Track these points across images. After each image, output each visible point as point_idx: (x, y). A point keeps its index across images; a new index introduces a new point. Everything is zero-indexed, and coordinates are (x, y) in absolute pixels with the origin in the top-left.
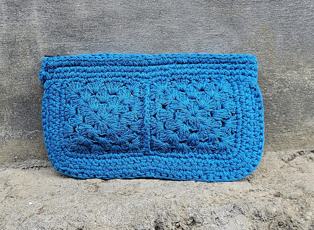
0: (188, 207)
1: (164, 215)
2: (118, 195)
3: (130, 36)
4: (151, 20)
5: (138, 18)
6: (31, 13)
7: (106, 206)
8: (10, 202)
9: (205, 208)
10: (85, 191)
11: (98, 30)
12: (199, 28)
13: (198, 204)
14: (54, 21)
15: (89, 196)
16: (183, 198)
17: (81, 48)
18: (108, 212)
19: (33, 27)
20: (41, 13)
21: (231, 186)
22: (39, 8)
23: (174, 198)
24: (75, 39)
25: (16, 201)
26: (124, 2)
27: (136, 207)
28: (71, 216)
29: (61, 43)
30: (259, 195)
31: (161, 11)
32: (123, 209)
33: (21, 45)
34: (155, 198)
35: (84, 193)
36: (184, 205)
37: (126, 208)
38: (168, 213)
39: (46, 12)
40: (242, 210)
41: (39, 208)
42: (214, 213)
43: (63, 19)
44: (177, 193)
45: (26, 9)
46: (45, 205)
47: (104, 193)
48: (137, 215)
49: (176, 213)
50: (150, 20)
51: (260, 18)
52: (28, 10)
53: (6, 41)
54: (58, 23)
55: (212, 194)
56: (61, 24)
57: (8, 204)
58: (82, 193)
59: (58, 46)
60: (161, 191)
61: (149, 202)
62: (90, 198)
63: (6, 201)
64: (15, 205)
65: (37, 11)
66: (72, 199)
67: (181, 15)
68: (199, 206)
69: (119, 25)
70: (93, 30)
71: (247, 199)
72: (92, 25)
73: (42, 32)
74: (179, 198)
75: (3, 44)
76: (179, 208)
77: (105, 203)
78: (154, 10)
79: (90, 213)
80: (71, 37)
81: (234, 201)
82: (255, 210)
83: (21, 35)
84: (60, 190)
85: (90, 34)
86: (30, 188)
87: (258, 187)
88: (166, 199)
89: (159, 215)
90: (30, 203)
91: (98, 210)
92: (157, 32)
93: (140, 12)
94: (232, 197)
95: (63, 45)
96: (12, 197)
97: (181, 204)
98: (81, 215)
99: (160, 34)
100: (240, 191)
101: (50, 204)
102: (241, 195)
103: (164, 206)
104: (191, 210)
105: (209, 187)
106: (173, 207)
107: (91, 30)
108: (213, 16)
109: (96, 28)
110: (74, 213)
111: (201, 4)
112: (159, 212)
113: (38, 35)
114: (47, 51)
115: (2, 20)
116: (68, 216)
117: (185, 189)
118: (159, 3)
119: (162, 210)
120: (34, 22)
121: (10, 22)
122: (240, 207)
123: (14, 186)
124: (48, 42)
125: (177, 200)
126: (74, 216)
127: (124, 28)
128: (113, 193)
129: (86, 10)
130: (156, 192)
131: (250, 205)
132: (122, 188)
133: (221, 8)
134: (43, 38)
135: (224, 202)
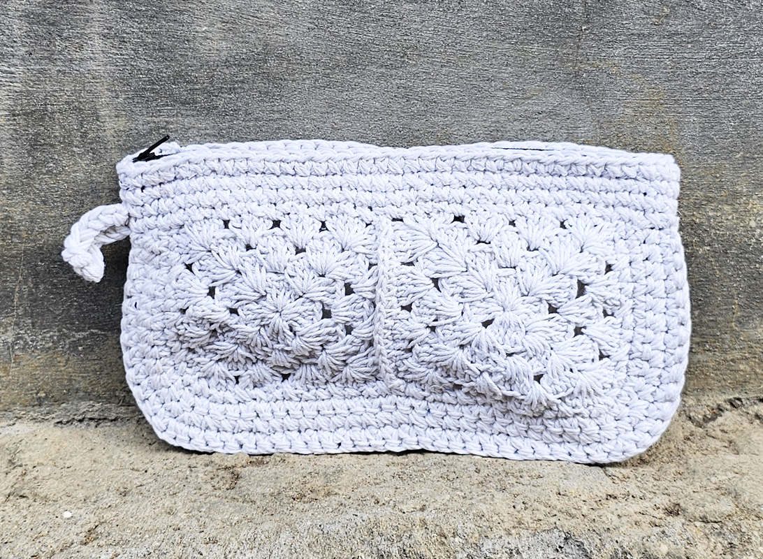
0: (454, 537)
1: (394, 554)
2: (285, 501)
3: (329, 107)
4: (382, 70)
5: (352, 63)
6: (86, 43)
7: (253, 529)
8: (17, 511)
9: (495, 541)
10: (204, 487)
11: (250, 89)
12: (499, 94)
13: (479, 529)
14: (142, 64)
15: (213, 499)
16: (444, 513)
17: (208, 131)
18: (257, 543)
19: (90, 76)
20: (111, 43)
21: (562, 484)
22: (106, 31)
23: (421, 513)
24: (193, 110)
25: (31, 508)
26: (317, 24)
27: (326, 532)
28: (163, 551)
29: (158, 119)
30: (630, 509)
31: (408, 49)
32: (294, 537)
33: (59, 119)
34: (374, 511)
35: (202, 492)
36: (445, 531)
37: (302, 535)
38: (404, 550)
39: (124, 41)
40: (585, 547)
41: (87, 528)
42: (518, 552)
43: (166, 59)
44: (429, 498)
45: (72, 33)
46: (103, 520)
47: (250, 493)
48: (327, 553)
49: (423, 550)
50: (379, 70)
51: (646, 75)
52: (79, 35)
53: (21, 110)
54: (152, 70)
55: (513, 504)
56: (161, 72)
57: (11, 514)
58: (198, 491)
59: (152, 125)
60: (392, 491)
61: (358, 520)
62: (216, 505)
63: (6, 508)
64: (29, 517)
65: (102, 37)
66: (170, 506)
67: (455, 61)
68: (480, 535)
69: (304, 80)
70: (239, 90)
71: (598, 519)
72: (236, 77)
73: (113, 89)
74: (433, 512)
75: (14, 115)
76: (433, 540)
77: (251, 521)
78: (390, 46)
79: (212, 545)
80: (183, 104)
81: (567, 524)
82: (617, 547)
83: (61, 96)
84: (145, 482)
85: (231, 98)
86: (70, 474)
87: (628, 489)
88: (401, 514)
89: (382, 556)
90: (67, 515)
91: (232, 539)
92: (396, 99)
93: (356, 50)
94: (563, 513)
95: (165, 124)
96: (24, 497)
97: (438, 528)
98: (190, 549)
99: (404, 106)
100: (583, 498)
101: (116, 518)
102: (585, 510)
103: (394, 532)
104: (461, 545)
105: (508, 486)
106: (419, 534)
107: (234, 89)
108: (532, 66)
109: (247, 85)
110: (172, 545)
111: (504, 36)
112: (383, 546)
113: (102, 98)
114: (125, 138)
115: (13, 56)
116: (157, 552)
117: (450, 490)
118: (404, 31)
119: (390, 543)
120: (92, 65)
121: (33, 62)
122: (581, 540)
123: (31, 468)
124: (126, 115)
125: (429, 518)
126: (172, 553)
127: (316, 88)
128: (271, 495)
129: (223, 40)
130: (378, 495)
131: (605, 535)
132: (297, 483)
133: (553, 46)
134: (115, 106)
135: (544, 526)
